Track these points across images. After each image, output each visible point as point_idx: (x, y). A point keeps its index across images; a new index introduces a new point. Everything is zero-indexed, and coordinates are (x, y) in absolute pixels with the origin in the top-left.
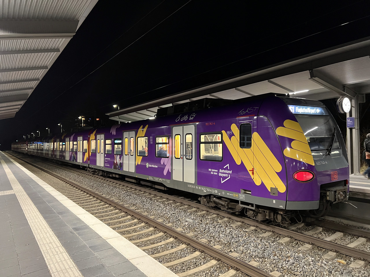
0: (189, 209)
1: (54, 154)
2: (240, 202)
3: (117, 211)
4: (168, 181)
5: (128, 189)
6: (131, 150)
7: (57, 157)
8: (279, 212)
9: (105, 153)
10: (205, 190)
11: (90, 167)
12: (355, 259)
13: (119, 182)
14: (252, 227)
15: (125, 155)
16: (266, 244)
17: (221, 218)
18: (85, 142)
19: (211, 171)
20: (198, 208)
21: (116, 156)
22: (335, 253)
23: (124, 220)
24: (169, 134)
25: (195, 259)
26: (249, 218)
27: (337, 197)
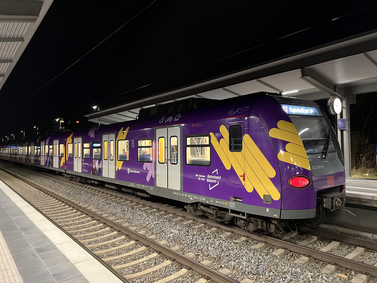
0: (174, 218)
1: (28, 159)
2: (229, 210)
3: (95, 221)
4: (151, 188)
5: (108, 197)
6: (111, 155)
7: (32, 162)
8: (273, 222)
9: (83, 158)
10: (191, 198)
11: (67, 172)
12: (357, 272)
13: (98, 189)
14: (243, 237)
15: (105, 160)
16: (259, 257)
17: (209, 227)
18: (62, 146)
19: (199, 177)
20: (184, 217)
21: (95, 160)
22: (334, 267)
23: (102, 232)
24: (152, 137)
25: (181, 278)
26: (240, 227)
27: (334, 205)
